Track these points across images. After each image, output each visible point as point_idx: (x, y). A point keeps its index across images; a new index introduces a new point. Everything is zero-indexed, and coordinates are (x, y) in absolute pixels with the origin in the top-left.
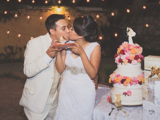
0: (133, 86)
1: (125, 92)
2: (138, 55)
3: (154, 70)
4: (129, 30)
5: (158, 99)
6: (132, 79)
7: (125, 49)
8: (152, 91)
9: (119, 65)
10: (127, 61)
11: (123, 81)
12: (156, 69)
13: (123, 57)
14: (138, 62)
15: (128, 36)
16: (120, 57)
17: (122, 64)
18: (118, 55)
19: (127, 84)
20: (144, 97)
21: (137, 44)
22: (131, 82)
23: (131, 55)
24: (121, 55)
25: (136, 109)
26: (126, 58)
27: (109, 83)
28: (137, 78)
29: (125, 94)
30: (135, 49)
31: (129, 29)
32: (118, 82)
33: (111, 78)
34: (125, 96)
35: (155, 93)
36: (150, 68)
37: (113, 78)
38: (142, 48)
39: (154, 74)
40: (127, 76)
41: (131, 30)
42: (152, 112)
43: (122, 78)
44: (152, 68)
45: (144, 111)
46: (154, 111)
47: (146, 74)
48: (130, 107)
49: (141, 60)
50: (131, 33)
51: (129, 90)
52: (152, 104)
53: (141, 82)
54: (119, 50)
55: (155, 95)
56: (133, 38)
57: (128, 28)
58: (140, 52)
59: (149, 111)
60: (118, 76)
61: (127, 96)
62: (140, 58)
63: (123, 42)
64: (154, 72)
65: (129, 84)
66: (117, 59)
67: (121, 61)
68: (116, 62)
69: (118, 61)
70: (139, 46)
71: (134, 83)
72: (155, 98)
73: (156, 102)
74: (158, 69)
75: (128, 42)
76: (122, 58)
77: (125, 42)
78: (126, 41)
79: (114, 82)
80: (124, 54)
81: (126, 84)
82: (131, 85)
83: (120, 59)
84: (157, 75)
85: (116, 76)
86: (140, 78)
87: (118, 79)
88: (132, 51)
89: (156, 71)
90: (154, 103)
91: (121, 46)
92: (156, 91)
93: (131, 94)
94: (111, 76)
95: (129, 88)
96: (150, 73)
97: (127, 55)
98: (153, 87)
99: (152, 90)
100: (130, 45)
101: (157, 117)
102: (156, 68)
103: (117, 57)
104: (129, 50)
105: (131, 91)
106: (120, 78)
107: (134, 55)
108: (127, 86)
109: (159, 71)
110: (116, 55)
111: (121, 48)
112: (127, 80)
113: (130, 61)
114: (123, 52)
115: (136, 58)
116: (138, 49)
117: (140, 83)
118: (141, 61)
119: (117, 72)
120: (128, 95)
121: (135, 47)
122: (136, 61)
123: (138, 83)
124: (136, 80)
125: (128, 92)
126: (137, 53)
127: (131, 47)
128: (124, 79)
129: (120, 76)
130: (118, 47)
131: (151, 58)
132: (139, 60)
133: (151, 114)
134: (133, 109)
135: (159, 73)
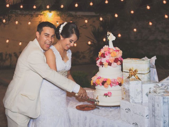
0: (113, 87)
1: (106, 93)
2: (118, 58)
3: (131, 71)
4: (109, 35)
5: (133, 98)
6: (112, 81)
7: (105, 52)
8: (128, 91)
9: (101, 68)
10: (108, 63)
11: (103, 83)
12: (133, 71)
13: (104, 60)
14: (117, 64)
15: (108, 40)
16: (101, 60)
17: (102, 67)
18: (99, 59)
19: (108, 86)
20: (123, 98)
21: (118, 48)
22: (111, 84)
23: (111, 58)
24: (102, 58)
25: (117, 109)
26: (106, 61)
27: (91, 85)
28: (117, 80)
29: (106, 95)
30: (115, 52)
31: (110, 33)
32: (99, 84)
33: (92, 80)
34: (106, 97)
35: (130, 92)
36: (128, 70)
37: (94, 80)
38: (121, 51)
39: (132, 75)
40: (108, 78)
41: (111, 34)
42: (127, 111)
43: (103, 80)
44: (130, 70)
45: (121, 110)
46: (129, 110)
47: (124, 76)
48: (111, 108)
49: (121, 62)
50: (111, 38)
51: (109, 91)
52: (127, 102)
53: (121, 83)
54: (100, 54)
55: (130, 94)
56: (113, 42)
57: (108, 33)
58: (120, 55)
59: (126, 109)
60: (99, 78)
61: (107, 97)
62: (119, 61)
63: (104, 46)
64: (131, 74)
65: (110, 86)
66: (98, 62)
67: (101, 64)
68: (97, 65)
69: (99, 64)
70: (119, 49)
71: (114, 84)
72: (130, 97)
73: (131, 100)
74: (135, 71)
75: (109, 46)
76: (102, 61)
77: (105, 46)
78: (107, 45)
79: (95, 84)
80: (105, 57)
81: (106, 86)
82: (111, 87)
83: (101, 62)
84: (134, 76)
85: (97, 79)
86: (120, 80)
87: (99, 80)
88: (112, 54)
89: (133, 72)
90: (129, 101)
91: (102, 49)
92: (131, 90)
93: (111, 95)
94: (93, 78)
95: (109, 89)
96: (127, 75)
97: (108, 58)
98: (128, 87)
99: (127, 89)
100: (110, 49)
101: (132, 115)
102: (133, 69)
103: (98, 60)
104: (109, 53)
105: (111, 92)
106: (101, 80)
107: (114, 58)
108: (108, 87)
109: (136, 72)
110: (97, 58)
111: (102, 51)
112: (107, 82)
113: (110, 64)
114: (103, 56)
115: (116, 60)
116: (117, 53)
117: (120, 85)
118: (120, 64)
119: (98, 74)
120: (109, 96)
121: (115, 51)
122: (115, 64)
123: (118, 84)
124: (116, 82)
125: (108, 93)
126: (117, 56)
127: (111, 51)
128: (105, 81)
129: (101, 78)
130: (100, 51)
131: (128, 60)
132: (119, 62)
133: (127, 112)
134: (114, 109)
135: (136, 74)
